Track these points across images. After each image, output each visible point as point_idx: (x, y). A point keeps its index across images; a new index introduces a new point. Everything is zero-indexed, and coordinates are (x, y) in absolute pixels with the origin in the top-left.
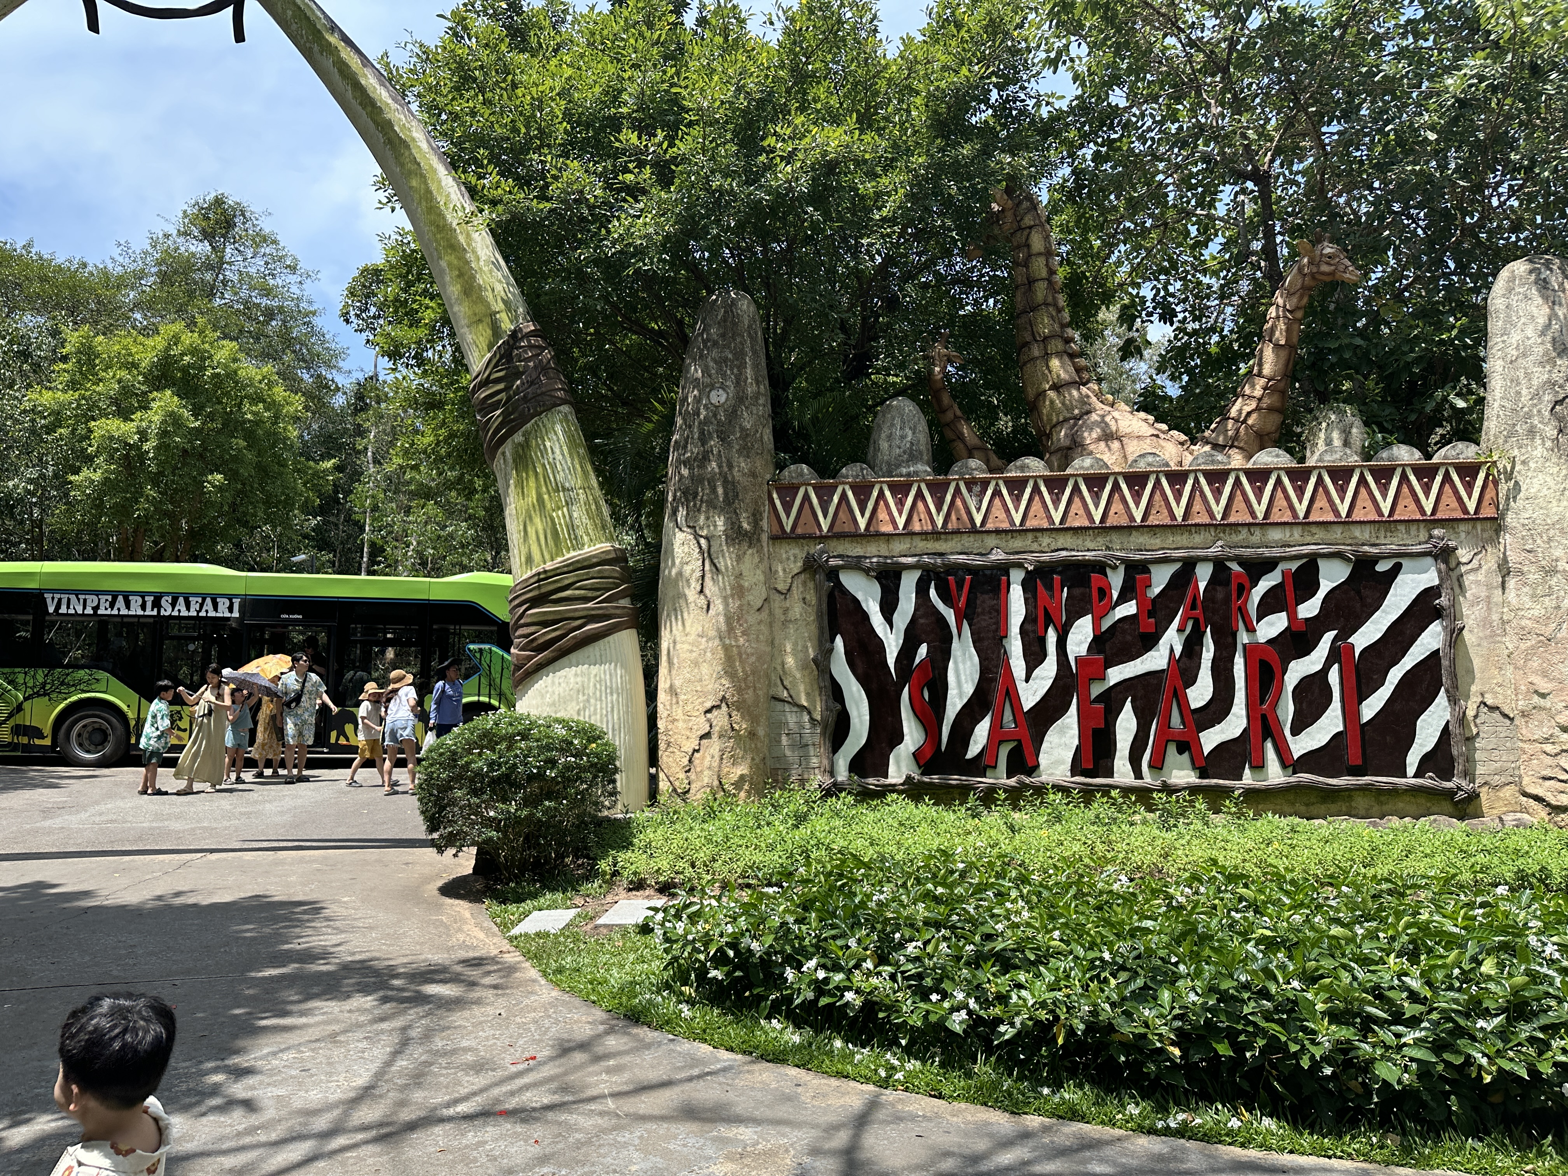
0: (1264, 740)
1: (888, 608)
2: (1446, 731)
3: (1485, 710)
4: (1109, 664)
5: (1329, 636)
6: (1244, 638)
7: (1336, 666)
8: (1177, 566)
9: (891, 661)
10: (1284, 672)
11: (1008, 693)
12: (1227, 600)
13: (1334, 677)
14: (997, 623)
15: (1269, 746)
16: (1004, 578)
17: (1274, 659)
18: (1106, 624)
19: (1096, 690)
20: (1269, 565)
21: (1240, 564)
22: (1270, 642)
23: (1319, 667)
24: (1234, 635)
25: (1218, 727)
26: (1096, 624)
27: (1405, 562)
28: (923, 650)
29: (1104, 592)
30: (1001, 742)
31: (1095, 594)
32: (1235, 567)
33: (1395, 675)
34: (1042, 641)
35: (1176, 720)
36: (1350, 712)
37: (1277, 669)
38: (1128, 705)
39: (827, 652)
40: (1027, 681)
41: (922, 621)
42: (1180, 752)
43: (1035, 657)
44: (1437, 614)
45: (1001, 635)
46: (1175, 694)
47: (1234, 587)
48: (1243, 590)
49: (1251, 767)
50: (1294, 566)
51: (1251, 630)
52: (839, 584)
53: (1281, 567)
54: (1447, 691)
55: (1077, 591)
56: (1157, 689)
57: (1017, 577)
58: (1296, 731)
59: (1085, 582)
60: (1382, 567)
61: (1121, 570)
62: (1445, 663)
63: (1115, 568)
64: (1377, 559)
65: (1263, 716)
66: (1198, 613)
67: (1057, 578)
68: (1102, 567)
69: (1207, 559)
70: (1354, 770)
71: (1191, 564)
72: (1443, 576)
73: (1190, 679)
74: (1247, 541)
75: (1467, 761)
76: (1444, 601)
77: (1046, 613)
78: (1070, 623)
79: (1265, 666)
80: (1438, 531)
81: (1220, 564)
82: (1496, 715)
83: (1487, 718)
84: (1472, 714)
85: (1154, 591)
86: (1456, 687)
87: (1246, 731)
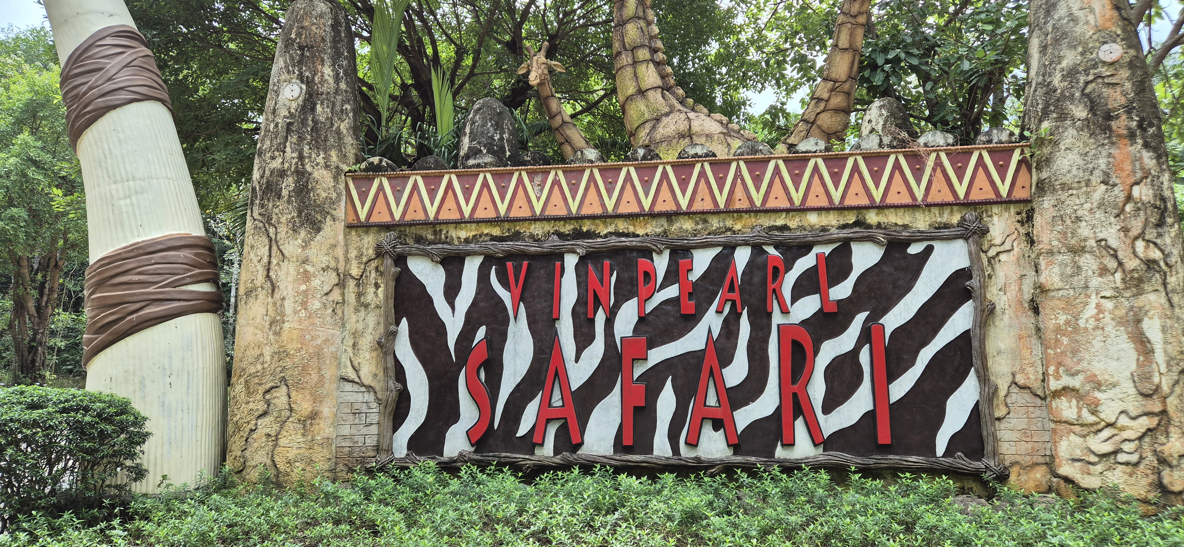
0: (795, 418)
1: (451, 292)
2: (976, 411)
3: (1016, 389)
4: (652, 345)
5: (860, 318)
6: (777, 319)
7: (867, 346)
8: (718, 250)
9: (451, 343)
10: (816, 352)
11: (556, 374)
12: (764, 283)
13: (864, 357)
14: (551, 306)
15: (800, 425)
16: (558, 263)
17: (807, 341)
18: (650, 307)
19: (639, 371)
20: (805, 248)
21: (776, 248)
22: (804, 322)
23: (851, 347)
24: (769, 315)
25: (752, 406)
26: (641, 306)
27: (935, 244)
28: (481, 333)
29: (649, 276)
30: (548, 421)
31: (641, 278)
32: (771, 251)
33: (926, 355)
34: (592, 322)
35: (712, 400)
36: (879, 393)
37: (809, 349)
38: (669, 383)
39: (392, 335)
40: (577, 360)
41: (482, 304)
42: (716, 429)
43: (584, 338)
44: (967, 295)
45: (554, 319)
46: (711, 374)
47: (770, 270)
48: (777, 274)
49: (783, 445)
50: (827, 250)
51: (785, 311)
52: (406, 270)
53: (816, 250)
54: (977, 371)
55: (626, 275)
56: (698, 368)
57: (571, 261)
58: (828, 408)
59: (633, 265)
60: (914, 249)
61: (667, 253)
62: (975, 343)
63: (660, 252)
64: (907, 243)
65: (795, 395)
66: (735, 295)
67: (607, 262)
68: (647, 253)
69: (746, 243)
70: (885, 449)
71: (730, 248)
72: (974, 257)
73: (726, 359)
74: (784, 228)
75: (996, 440)
76: (974, 283)
77: (596, 297)
78: (617, 306)
79: (797, 347)
80: (971, 215)
81: (757, 249)
82: (1027, 396)
83: (1018, 398)
84: (1002, 393)
85: (695, 276)
86: (985, 367)
87: (778, 410)
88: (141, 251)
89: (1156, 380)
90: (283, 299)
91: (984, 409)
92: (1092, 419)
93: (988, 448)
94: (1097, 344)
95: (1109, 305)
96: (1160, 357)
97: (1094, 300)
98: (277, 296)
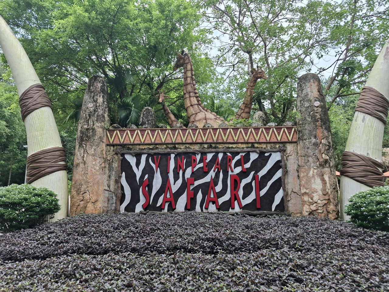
0: (235, 201)
1: (138, 164)
2: (282, 199)
3: (293, 193)
4: (195, 180)
5: (253, 173)
6: (230, 173)
7: (254, 181)
8: (214, 153)
9: (138, 179)
10: (241, 183)
11: (168, 188)
12: (227, 163)
13: (253, 184)
14: (167, 169)
15: (236, 202)
16: (169, 156)
17: (238, 180)
18: (195, 169)
19: (191, 188)
20: (238, 153)
21: (230, 153)
22: (237, 174)
23: (249, 181)
24: (228, 172)
25: (223, 197)
26: (193, 169)
27: (272, 153)
28: (146, 176)
29: (195, 160)
30: (166, 202)
31: (193, 161)
33: (270, 183)
34: (179, 173)
35: (212, 196)
36: (257, 194)
37: (239, 182)
38: (200, 191)
39: (120, 177)
40: (174, 185)
41: (147, 168)
42: (213, 204)
43: (176, 178)
44: (280, 167)
45: (168, 173)
46: (212, 188)
47: (228, 160)
48: (230, 160)
49: (231, 208)
50: (244, 154)
51: (232, 171)
52: (124, 158)
53: (241, 154)
54: (283, 188)
55: (188, 160)
56: (209, 187)
57: (173, 156)
58: (243, 198)
59: (190, 157)
60: (266, 155)
61: (200, 155)
62: (283, 180)
63: (198, 154)
64: (265, 153)
65: (235, 194)
66: (218, 166)
67: (183, 156)
68: (194, 153)
69: (221, 152)
70: (258, 209)
71: (217, 153)
72: (282, 157)
73: (216, 184)
74: (232, 147)
75: (288, 207)
76: (283, 164)
77: (180, 166)
78: (186, 169)
79: (235, 181)
80: (281, 145)
81: (225, 153)
82: (296, 194)
83: (293, 195)
84: (289, 194)
85: (208, 161)
86: (285, 187)
87: (230, 198)
88: (45, 152)
89: (327, 190)
90: (88, 166)
91: (284, 198)
92: (311, 201)
93: (286, 209)
94: (313, 181)
95: (316, 171)
96: (328, 185)
97: (312, 169)
98: (86, 165)
